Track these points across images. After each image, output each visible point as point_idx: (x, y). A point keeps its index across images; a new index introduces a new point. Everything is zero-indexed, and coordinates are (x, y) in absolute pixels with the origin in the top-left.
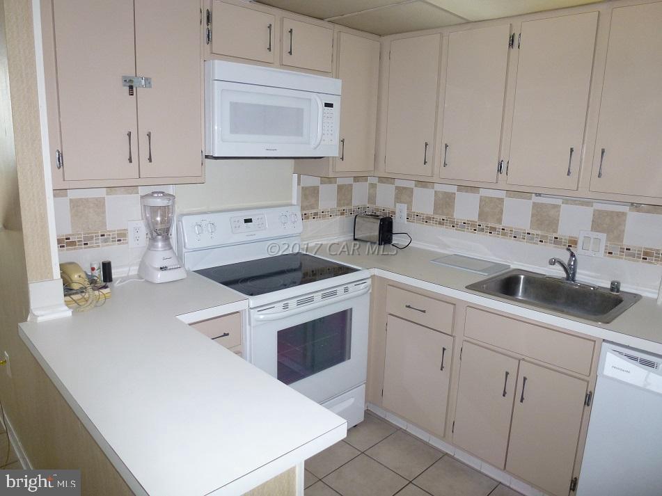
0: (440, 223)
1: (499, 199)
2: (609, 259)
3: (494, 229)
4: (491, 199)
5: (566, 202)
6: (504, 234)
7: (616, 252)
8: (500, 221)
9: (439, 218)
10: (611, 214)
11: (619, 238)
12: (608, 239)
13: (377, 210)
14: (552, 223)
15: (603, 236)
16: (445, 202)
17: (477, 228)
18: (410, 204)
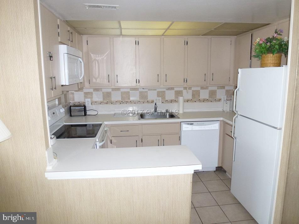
0: (106, 103)
1: (128, 92)
2: (163, 104)
3: (128, 102)
4: (125, 92)
5: (149, 90)
6: (131, 103)
7: (164, 102)
8: (129, 99)
9: (105, 101)
10: (162, 92)
11: (164, 98)
12: (162, 99)
13: (76, 103)
14: (146, 97)
15: (160, 98)
16: (107, 96)
17: (121, 102)
18: (91, 98)
